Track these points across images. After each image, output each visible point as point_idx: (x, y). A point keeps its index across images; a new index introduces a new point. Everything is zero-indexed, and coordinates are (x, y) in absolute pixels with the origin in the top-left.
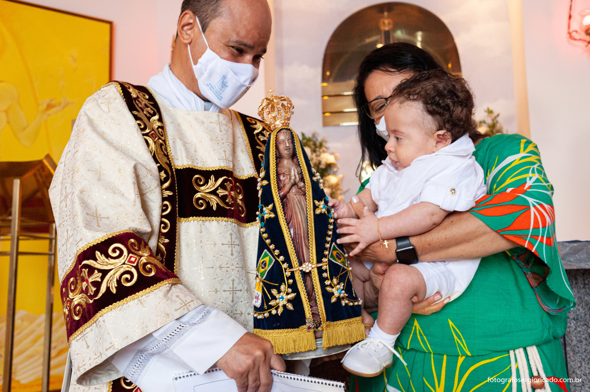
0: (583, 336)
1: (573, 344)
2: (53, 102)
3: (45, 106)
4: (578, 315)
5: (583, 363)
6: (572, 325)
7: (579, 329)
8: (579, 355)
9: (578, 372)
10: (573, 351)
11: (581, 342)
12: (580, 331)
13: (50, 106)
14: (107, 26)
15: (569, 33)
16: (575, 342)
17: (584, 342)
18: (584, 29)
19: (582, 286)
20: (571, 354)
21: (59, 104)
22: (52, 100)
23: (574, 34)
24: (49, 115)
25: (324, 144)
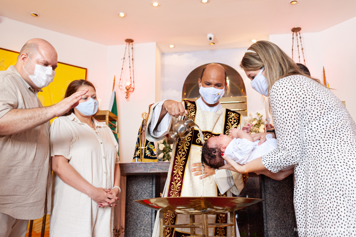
0: (272, 200)
1: (268, 203)
4: (270, 192)
5: (272, 211)
6: (268, 195)
7: (271, 197)
8: (270, 207)
9: (270, 214)
10: (268, 206)
11: (271, 202)
12: (271, 198)
14: (85, 70)
16: (269, 202)
17: (272, 202)
19: (272, 181)
20: (268, 207)
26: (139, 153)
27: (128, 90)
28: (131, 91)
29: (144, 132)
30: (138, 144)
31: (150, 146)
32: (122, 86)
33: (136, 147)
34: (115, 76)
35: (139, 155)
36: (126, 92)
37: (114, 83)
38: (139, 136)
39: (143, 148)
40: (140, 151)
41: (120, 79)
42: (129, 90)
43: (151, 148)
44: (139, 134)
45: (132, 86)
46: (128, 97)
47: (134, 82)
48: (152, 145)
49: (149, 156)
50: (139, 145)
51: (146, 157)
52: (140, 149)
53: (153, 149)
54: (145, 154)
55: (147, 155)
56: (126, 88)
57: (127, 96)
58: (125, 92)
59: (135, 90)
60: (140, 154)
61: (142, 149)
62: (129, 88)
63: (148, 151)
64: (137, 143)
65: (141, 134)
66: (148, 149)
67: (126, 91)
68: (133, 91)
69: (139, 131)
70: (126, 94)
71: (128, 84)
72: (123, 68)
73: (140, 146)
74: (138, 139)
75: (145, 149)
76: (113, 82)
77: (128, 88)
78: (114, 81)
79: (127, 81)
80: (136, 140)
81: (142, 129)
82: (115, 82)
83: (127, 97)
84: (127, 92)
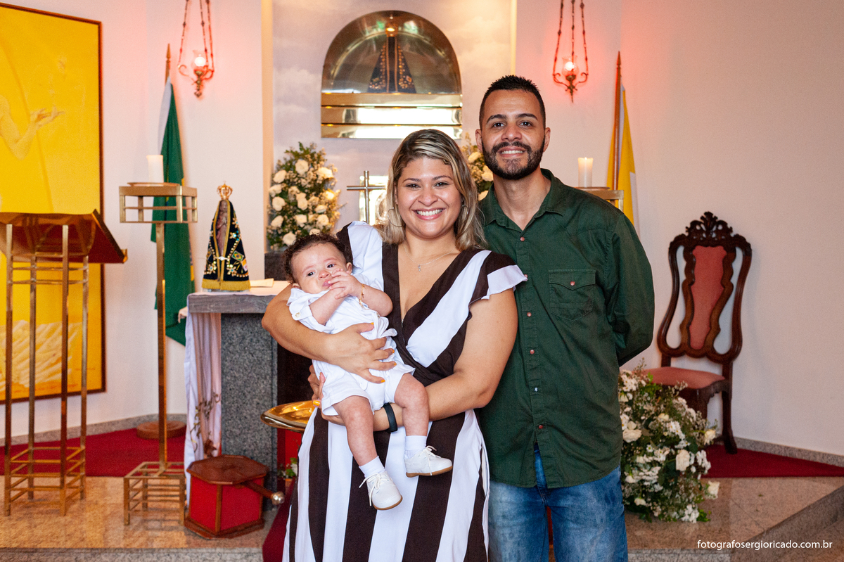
2: (43, 113)
3: (36, 117)
13: (40, 117)
14: (96, 27)
15: (554, 75)
18: (566, 74)
21: (50, 113)
22: (42, 111)
23: (557, 77)
24: (40, 126)
25: (323, 157)
26: (215, 268)
27: (199, 76)
28: (206, 79)
29: (224, 226)
30: (213, 250)
31: (236, 255)
32: (186, 67)
33: (208, 254)
34: (169, 45)
35: (214, 272)
36: (196, 82)
37: (168, 62)
38: (213, 234)
39: (223, 258)
40: (216, 265)
41: (181, 50)
42: (201, 76)
43: (237, 259)
44: (212, 229)
45: (210, 67)
46: (201, 94)
47: (212, 55)
48: (239, 254)
49: (233, 275)
50: (215, 251)
51: (228, 278)
52: (216, 260)
53: (242, 262)
54: (226, 271)
55: (229, 273)
56: (195, 71)
57: (198, 90)
58: (192, 82)
59: (214, 73)
60: (216, 270)
61: (221, 262)
62: (203, 72)
63: (231, 266)
64: (209, 247)
65: (218, 230)
66: (233, 261)
67: (195, 78)
68: (211, 77)
69: (213, 223)
70: (195, 85)
71: (200, 62)
72: (187, 22)
73: (215, 254)
74: (212, 239)
75: (226, 261)
76: (166, 59)
77: (200, 73)
78: (168, 56)
79: (196, 54)
80: (208, 241)
81: (218, 218)
82: (171, 60)
83: (198, 93)
84: (199, 82)
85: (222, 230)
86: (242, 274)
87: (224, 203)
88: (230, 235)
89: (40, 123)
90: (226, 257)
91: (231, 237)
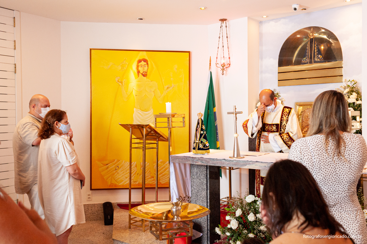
2: (169, 86)
3: (166, 88)
13: (168, 88)
14: (188, 53)
21: (171, 86)
27: (223, 67)
31: (203, 140)
34: (210, 57)
35: (195, 147)
36: (222, 69)
37: (210, 63)
39: (197, 141)
40: (195, 144)
41: (217, 58)
43: (203, 141)
45: (228, 63)
47: (229, 58)
48: (204, 140)
51: (199, 149)
52: (195, 142)
53: (205, 143)
54: (199, 146)
55: (200, 147)
56: (221, 65)
59: (231, 65)
61: (197, 143)
63: (201, 144)
66: (202, 142)
68: (229, 66)
75: (199, 142)
78: (210, 61)
79: (222, 59)
81: (198, 126)
83: (223, 73)
85: (198, 130)
86: (205, 147)
87: (199, 120)
88: (201, 132)
89: (168, 90)
90: (199, 141)
91: (201, 133)
